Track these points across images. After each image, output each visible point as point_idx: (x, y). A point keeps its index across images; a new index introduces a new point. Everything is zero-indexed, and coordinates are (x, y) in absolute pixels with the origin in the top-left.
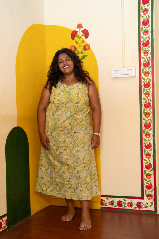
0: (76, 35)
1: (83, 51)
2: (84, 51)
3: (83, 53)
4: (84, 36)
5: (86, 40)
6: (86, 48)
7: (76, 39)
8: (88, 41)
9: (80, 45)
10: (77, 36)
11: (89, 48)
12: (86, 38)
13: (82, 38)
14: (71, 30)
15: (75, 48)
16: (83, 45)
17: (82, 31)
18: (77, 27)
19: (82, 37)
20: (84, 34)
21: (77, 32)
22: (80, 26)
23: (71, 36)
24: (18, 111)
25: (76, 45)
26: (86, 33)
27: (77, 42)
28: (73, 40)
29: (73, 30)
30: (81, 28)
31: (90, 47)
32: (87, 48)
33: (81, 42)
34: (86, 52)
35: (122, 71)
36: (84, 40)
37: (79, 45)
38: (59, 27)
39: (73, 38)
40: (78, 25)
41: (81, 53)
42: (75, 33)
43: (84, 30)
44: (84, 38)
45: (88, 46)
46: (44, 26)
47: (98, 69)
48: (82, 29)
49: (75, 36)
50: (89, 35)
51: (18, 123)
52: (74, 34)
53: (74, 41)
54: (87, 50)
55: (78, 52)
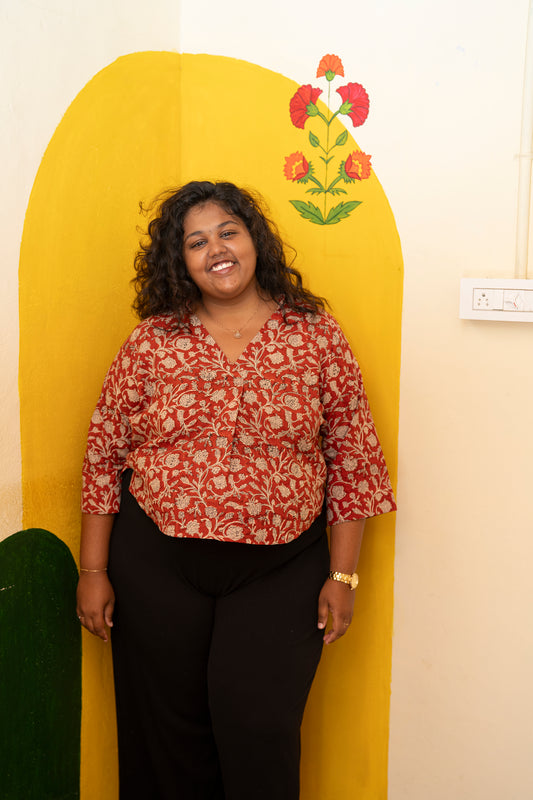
0: (311, 108)
1: (341, 184)
2: (346, 181)
3: (338, 191)
4: (349, 115)
5: (354, 132)
6: (355, 168)
7: (311, 123)
8: (362, 138)
9: (329, 156)
10: (319, 114)
11: (367, 172)
12: (356, 124)
13: (339, 123)
14: (294, 83)
15: (306, 166)
16: (341, 155)
17: (338, 91)
18: (320, 68)
19: (339, 116)
20: (350, 106)
21: (318, 92)
22: (330, 66)
23: (292, 112)
24: (28, 461)
25: (312, 155)
26: (357, 102)
27: (314, 141)
28: (299, 127)
29: (301, 85)
30: (337, 77)
31: (372, 167)
32: (360, 170)
33: (333, 142)
34: (353, 190)
35: (511, 296)
36: (345, 134)
37: (324, 156)
38: (242, 64)
39: (301, 118)
40: (323, 61)
41: (332, 190)
42: (307, 95)
43: (350, 84)
44: (346, 121)
45: (366, 160)
46: (178, 56)
47: (400, 270)
48: (339, 81)
49: (306, 110)
50: (370, 109)
51: (26, 515)
52: (303, 104)
53: (303, 134)
54: (360, 179)
55: (318, 183)
